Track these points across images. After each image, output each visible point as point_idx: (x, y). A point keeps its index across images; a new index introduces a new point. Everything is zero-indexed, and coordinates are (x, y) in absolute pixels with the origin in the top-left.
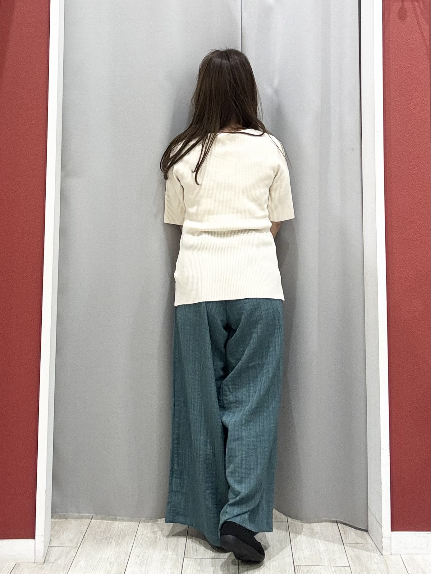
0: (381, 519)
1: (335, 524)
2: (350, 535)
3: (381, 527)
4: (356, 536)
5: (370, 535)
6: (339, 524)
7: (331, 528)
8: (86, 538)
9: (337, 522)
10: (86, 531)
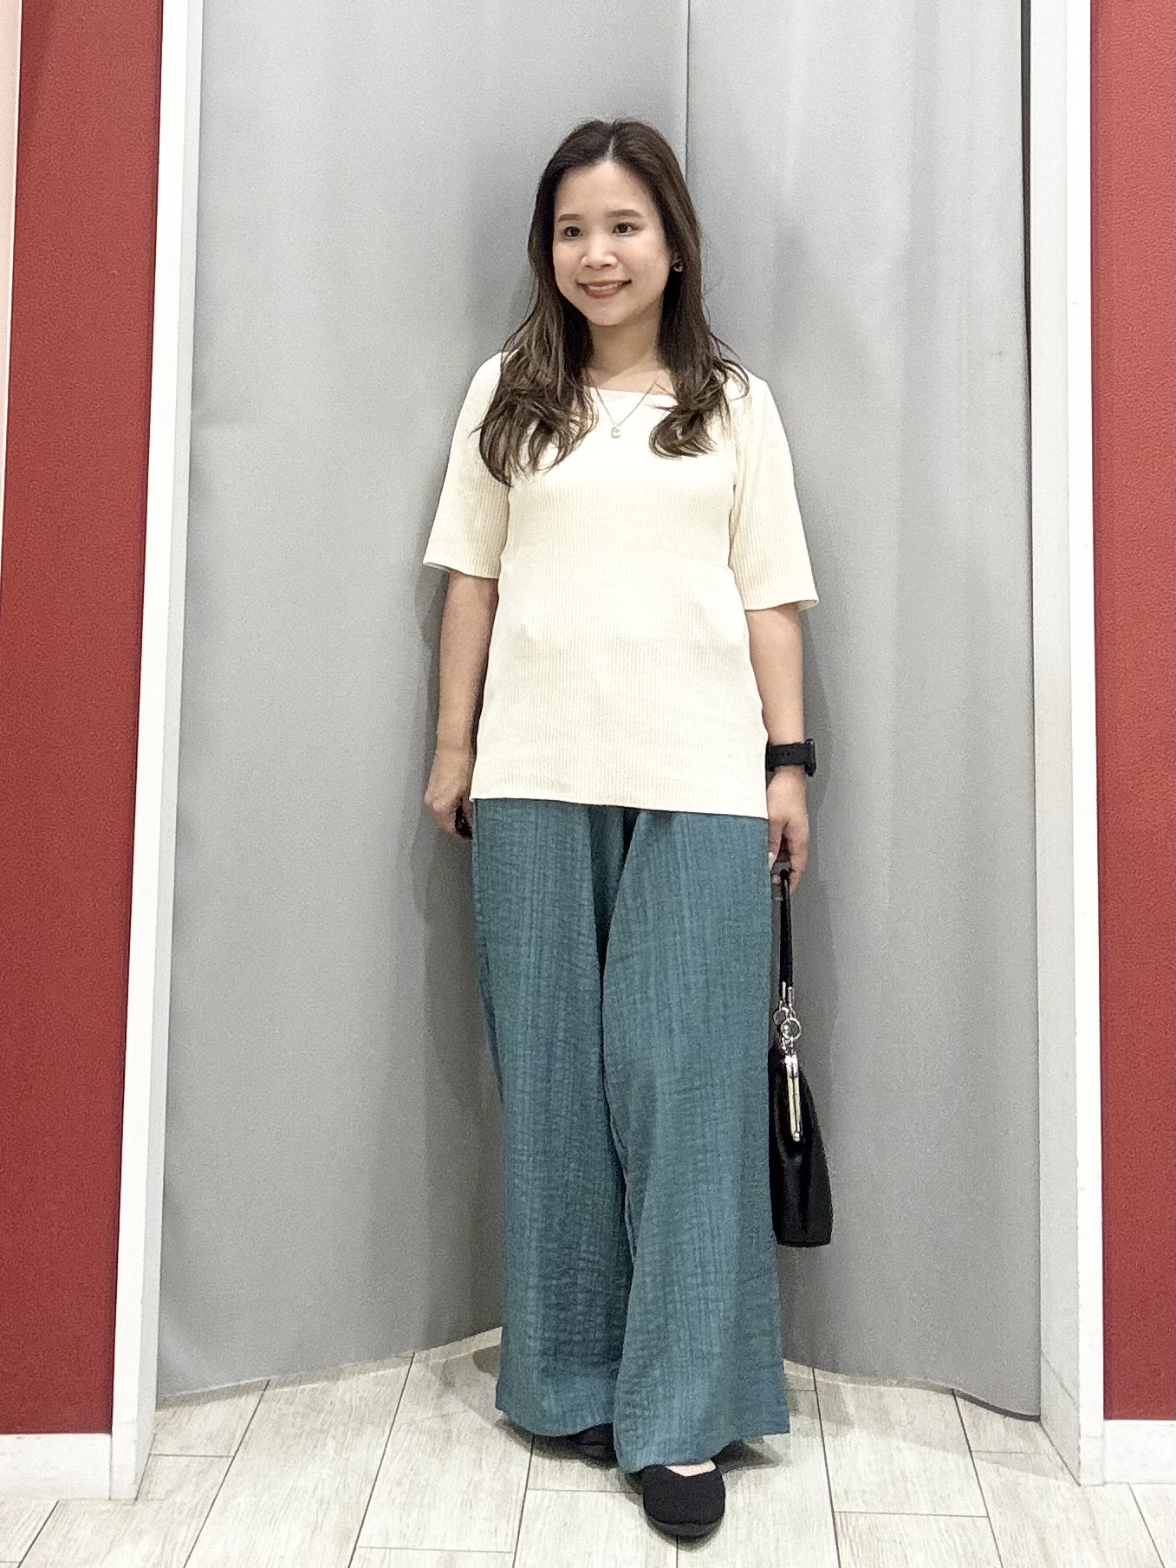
0: (1076, 1385)
1: (951, 1398)
2: (989, 1429)
3: (1077, 1406)
4: (1007, 1431)
5: (1047, 1429)
6: (958, 1400)
7: (938, 1411)
8: (252, 1431)
9: (953, 1393)
10: (255, 1412)
